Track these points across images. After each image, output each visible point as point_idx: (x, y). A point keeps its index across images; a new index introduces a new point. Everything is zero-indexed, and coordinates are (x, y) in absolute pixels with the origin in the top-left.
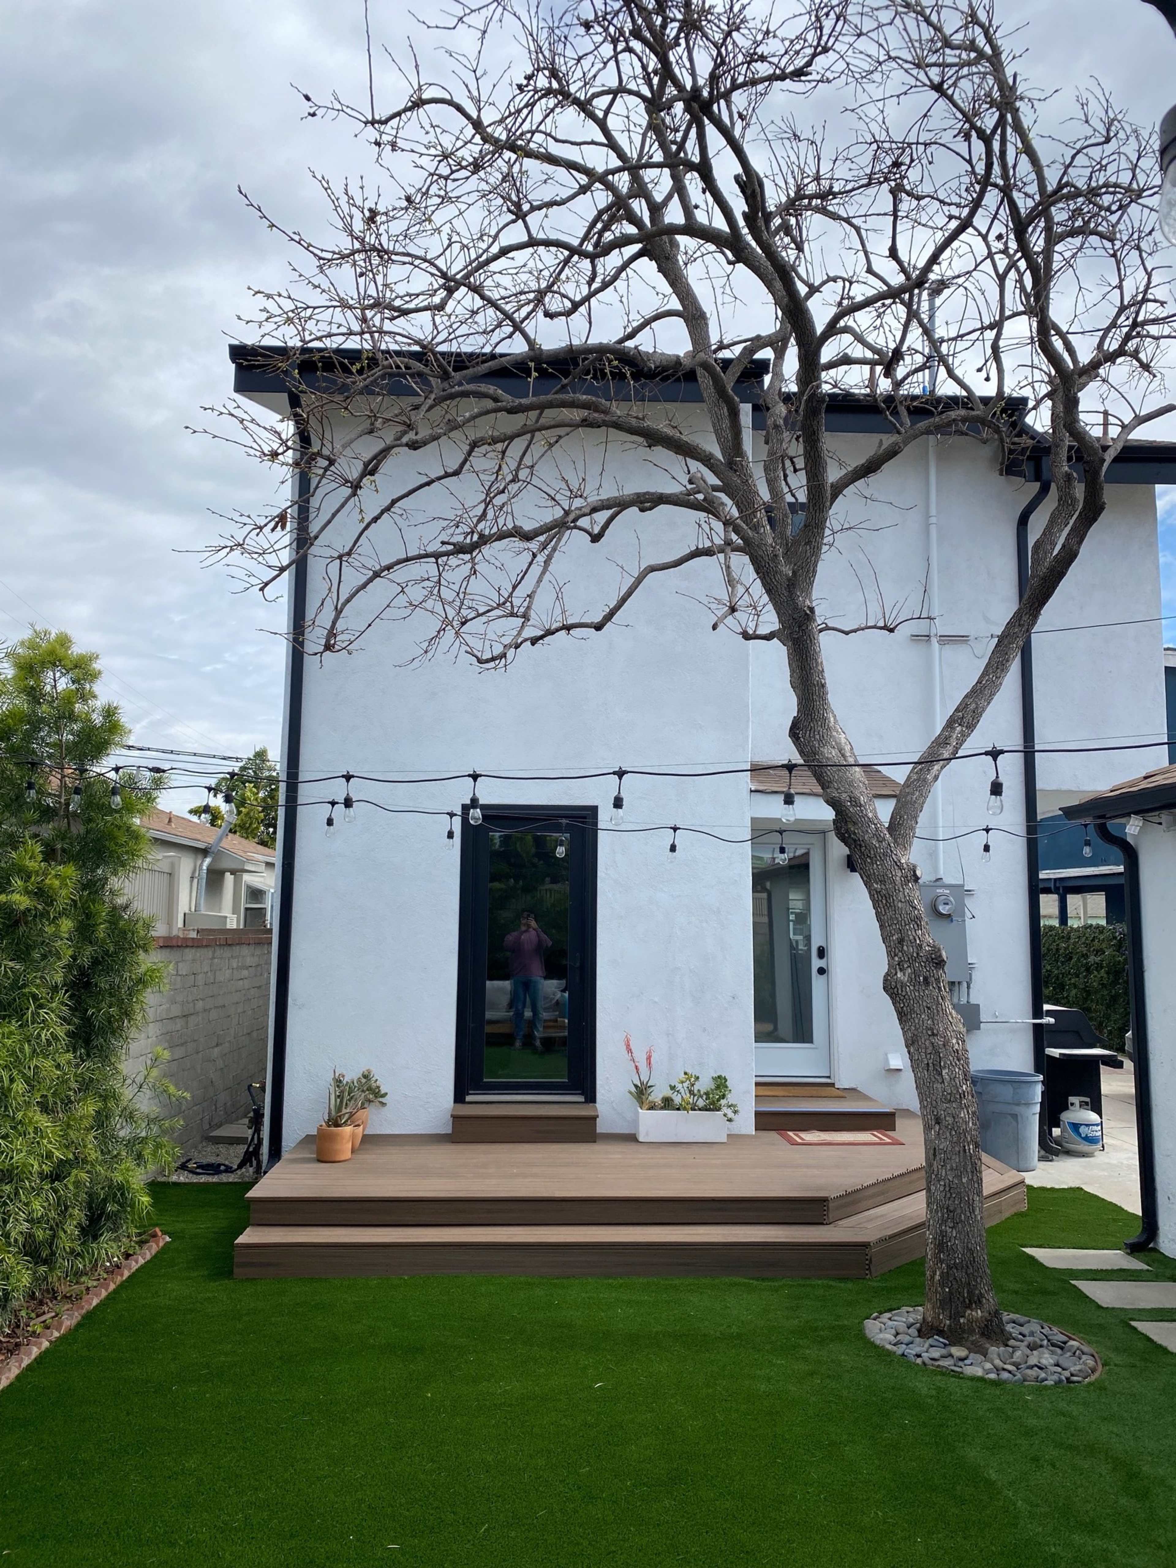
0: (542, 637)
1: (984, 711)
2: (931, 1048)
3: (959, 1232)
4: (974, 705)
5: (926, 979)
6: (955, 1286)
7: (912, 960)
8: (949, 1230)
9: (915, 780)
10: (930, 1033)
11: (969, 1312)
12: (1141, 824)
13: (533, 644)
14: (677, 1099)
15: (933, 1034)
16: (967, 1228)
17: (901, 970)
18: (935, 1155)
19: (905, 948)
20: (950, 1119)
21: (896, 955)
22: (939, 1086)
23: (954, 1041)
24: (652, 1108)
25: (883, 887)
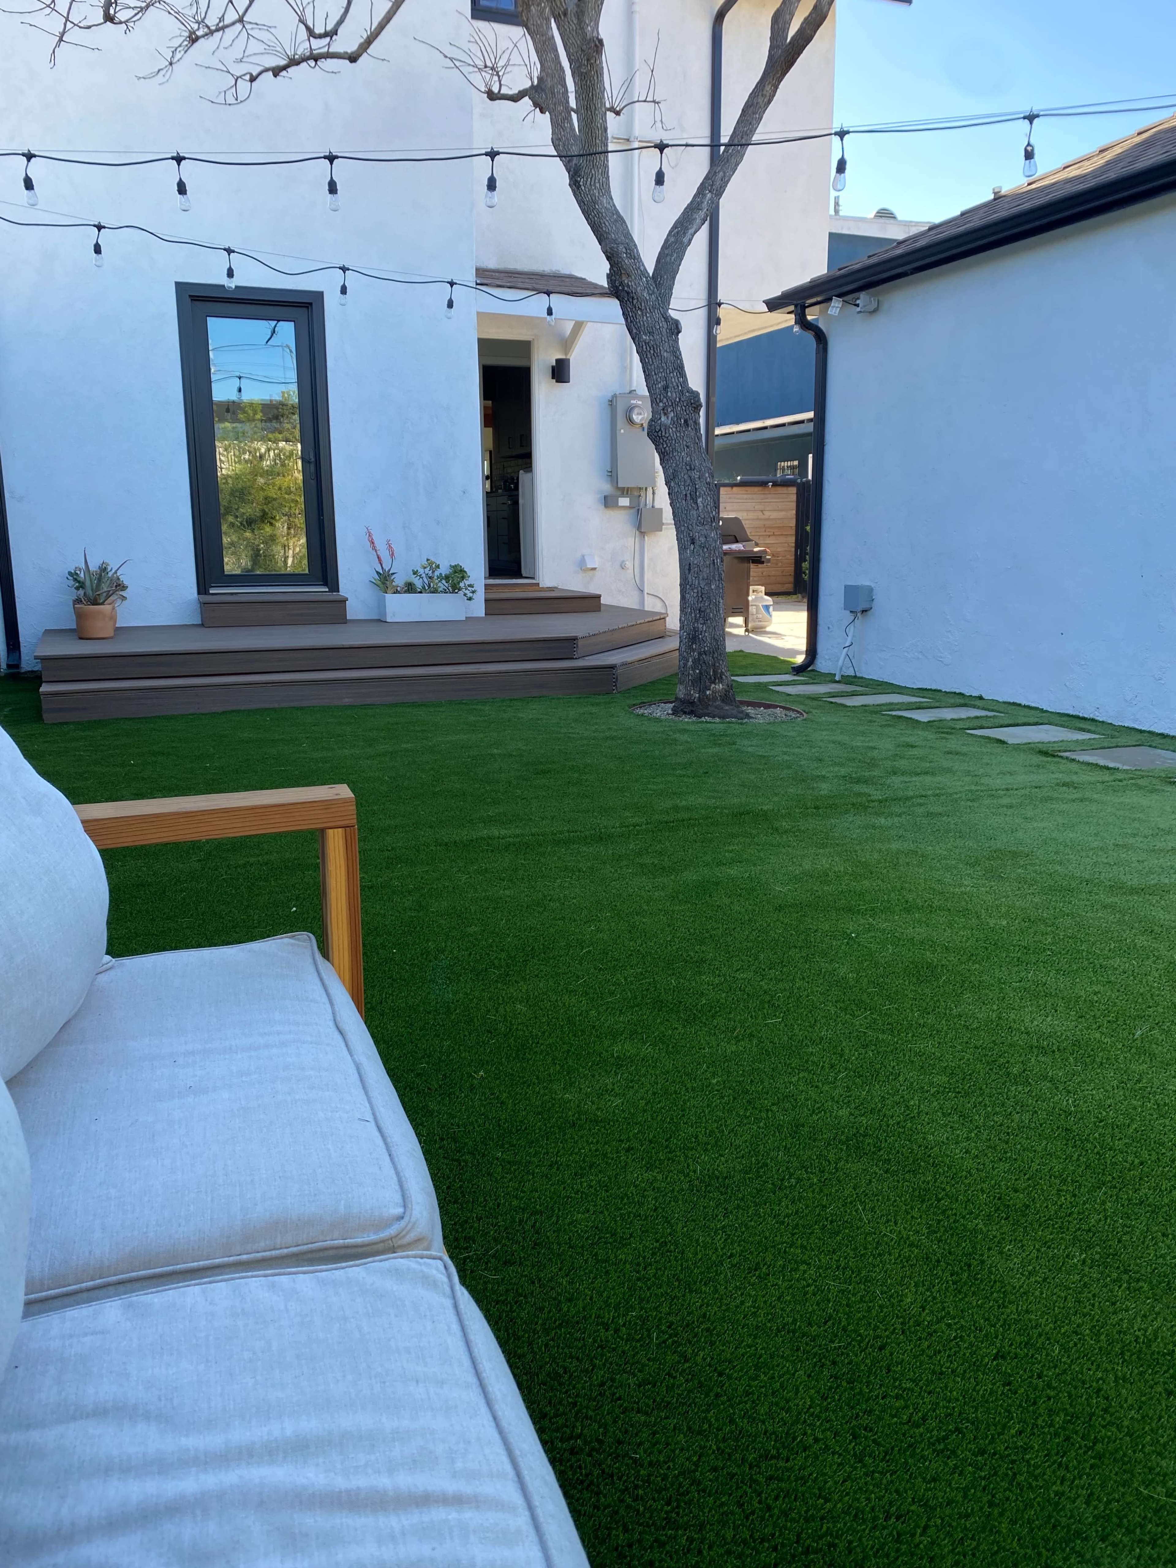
0: (285, 68)
1: (729, 180)
2: (689, 481)
3: (708, 627)
4: (721, 173)
5: (686, 421)
6: (704, 668)
7: (674, 405)
8: (701, 626)
9: (673, 242)
10: (688, 468)
11: (713, 686)
12: (840, 306)
13: (276, 75)
14: (418, 583)
15: (691, 469)
16: (714, 624)
17: (665, 414)
18: (689, 570)
19: (669, 394)
20: (703, 540)
21: (661, 401)
22: (695, 513)
23: (707, 475)
24: (396, 592)
25: (651, 338)
